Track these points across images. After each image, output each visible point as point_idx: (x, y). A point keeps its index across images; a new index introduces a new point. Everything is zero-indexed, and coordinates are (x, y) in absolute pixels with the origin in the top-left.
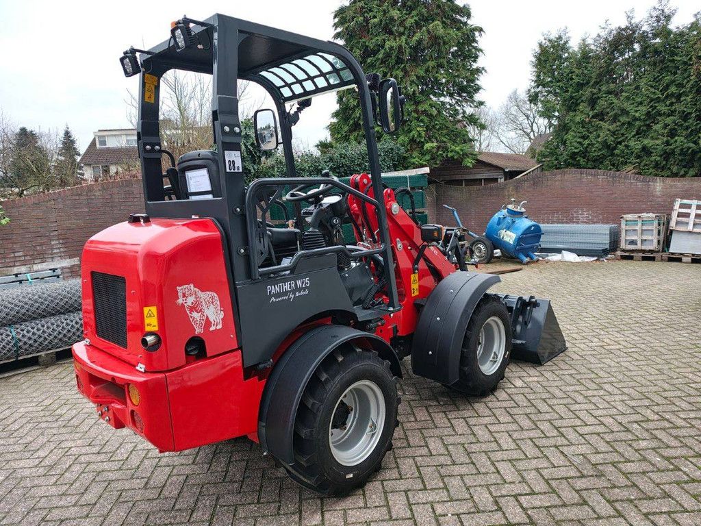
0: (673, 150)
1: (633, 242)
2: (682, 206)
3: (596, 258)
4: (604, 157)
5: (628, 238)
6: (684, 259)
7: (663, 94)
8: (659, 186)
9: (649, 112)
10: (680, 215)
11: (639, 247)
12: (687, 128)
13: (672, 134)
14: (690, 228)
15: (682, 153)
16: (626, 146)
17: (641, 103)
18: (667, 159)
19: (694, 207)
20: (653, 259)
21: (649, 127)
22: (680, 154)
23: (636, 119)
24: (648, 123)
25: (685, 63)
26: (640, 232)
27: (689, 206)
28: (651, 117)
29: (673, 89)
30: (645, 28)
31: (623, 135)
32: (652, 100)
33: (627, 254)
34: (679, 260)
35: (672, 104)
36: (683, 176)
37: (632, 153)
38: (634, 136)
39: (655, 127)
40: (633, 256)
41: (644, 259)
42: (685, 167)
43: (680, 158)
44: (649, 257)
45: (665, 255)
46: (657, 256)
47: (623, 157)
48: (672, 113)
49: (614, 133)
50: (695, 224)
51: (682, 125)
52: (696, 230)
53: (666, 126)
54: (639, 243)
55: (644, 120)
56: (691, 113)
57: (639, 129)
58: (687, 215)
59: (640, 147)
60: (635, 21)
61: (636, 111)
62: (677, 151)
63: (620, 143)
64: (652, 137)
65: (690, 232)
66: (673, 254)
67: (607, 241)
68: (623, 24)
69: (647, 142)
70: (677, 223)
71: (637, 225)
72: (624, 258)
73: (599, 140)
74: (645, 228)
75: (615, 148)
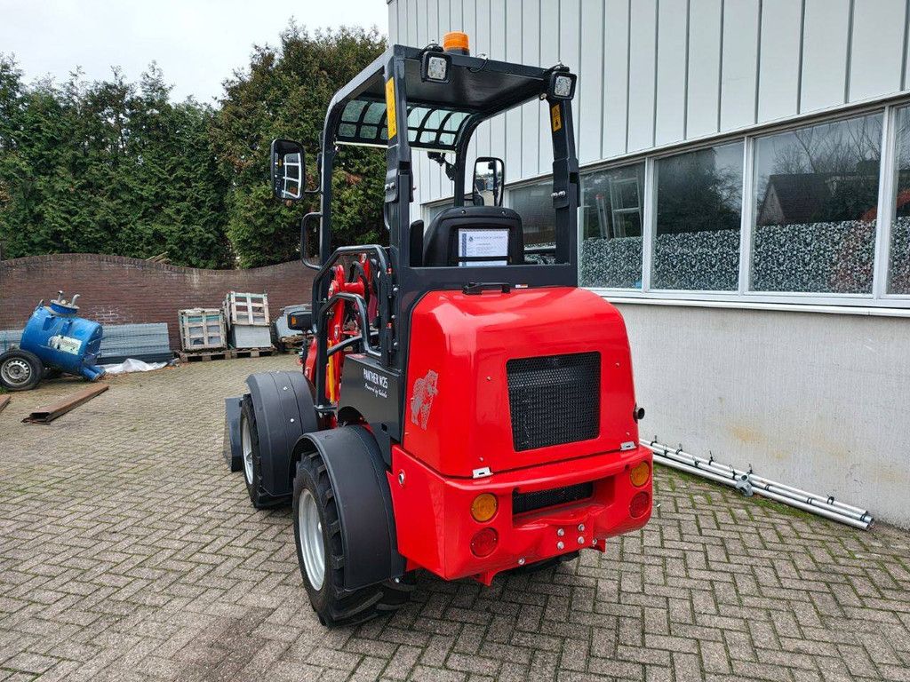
0: (191, 239)
1: (197, 341)
2: (238, 299)
3: (165, 364)
4: (104, 240)
5: (193, 337)
6: (253, 354)
7: (170, 175)
8: (195, 278)
9: (157, 193)
10: (239, 308)
11: (207, 345)
12: (202, 216)
13: (188, 220)
14: (251, 321)
15: (202, 242)
16: (131, 228)
17: (144, 181)
18: (182, 248)
19: (249, 300)
20: (222, 357)
21: (158, 209)
22: (198, 245)
23: (142, 199)
24: (156, 205)
25: (191, 146)
26: (205, 329)
27: (244, 300)
28: (161, 200)
29: (180, 172)
30: (139, 93)
31: (126, 215)
32: (160, 179)
33: (194, 355)
34: (248, 355)
35: (181, 188)
36: (204, 267)
37: (141, 239)
38: (140, 218)
39: (167, 211)
40: (201, 357)
41: (214, 358)
42: (202, 258)
43: (199, 248)
44: (218, 355)
45: (235, 352)
46: (227, 353)
47: (128, 242)
48: (183, 199)
49: (115, 212)
50: (254, 317)
51: (195, 213)
52: (257, 323)
53: (178, 212)
54: (206, 341)
55: (152, 202)
56: (204, 202)
57: (146, 210)
58: (245, 309)
59: (151, 232)
60: (126, 82)
61: (142, 190)
62: (196, 240)
63: (125, 224)
64: (162, 222)
65: (251, 326)
66: (241, 349)
67: (167, 342)
68: (111, 80)
69: (158, 227)
70: (238, 317)
71: (201, 321)
72: (191, 360)
73: (97, 218)
74: (210, 324)
75: (119, 230)
